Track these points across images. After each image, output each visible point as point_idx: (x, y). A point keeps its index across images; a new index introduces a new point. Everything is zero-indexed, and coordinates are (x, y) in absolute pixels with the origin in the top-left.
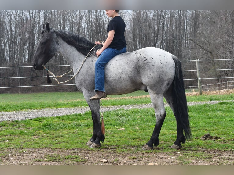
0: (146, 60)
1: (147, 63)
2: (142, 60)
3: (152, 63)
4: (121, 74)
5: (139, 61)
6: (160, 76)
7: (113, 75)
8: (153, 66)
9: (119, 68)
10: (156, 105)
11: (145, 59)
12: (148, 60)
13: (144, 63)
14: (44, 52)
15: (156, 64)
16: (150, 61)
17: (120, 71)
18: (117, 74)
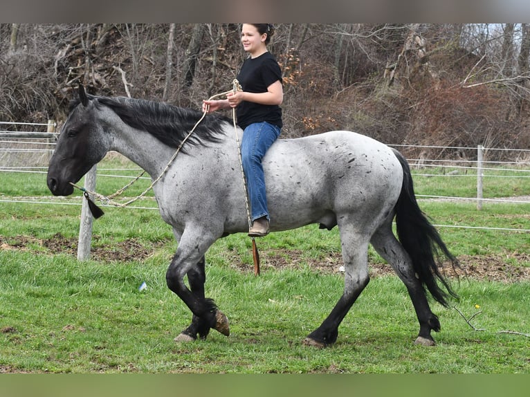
0: (353, 160)
1: (356, 165)
2: (343, 160)
3: (367, 166)
4: (295, 188)
5: (335, 161)
6: (380, 196)
7: (277, 187)
8: (368, 173)
9: (292, 174)
10: (355, 259)
11: (351, 159)
12: (359, 160)
13: (350, 167)
14: (73, 153)
15: (375, 169)
16: (362, 163)
17: (295, 180)
18: (287, 185)
